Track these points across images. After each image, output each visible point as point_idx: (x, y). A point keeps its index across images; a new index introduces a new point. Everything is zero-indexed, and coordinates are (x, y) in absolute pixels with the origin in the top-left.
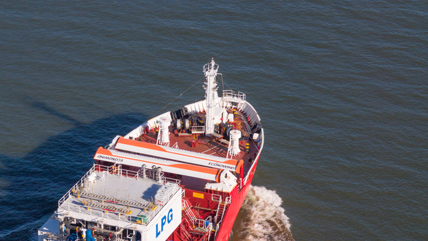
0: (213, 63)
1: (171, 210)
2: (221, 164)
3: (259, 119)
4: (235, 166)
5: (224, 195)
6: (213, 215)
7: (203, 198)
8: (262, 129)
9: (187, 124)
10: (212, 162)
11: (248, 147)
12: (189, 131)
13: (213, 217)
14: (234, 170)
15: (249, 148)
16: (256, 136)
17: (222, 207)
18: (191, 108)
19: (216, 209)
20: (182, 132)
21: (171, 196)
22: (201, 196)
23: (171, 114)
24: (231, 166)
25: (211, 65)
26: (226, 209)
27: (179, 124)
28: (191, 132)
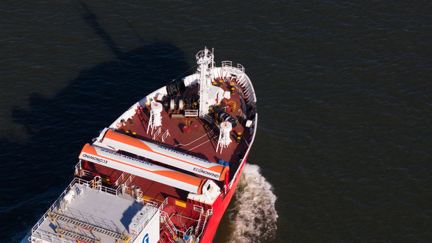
0: (206, 51)
1: (147, 235)
2: (206, 170)
3: (255, 100)
4: (219, 174)
5: (206, 207)
6: (195, 225)
7: (185, 206)
8: (257, 114)
9: (181, 105)
10: (197, 167)
11: (239, 138)
12: (182, 112)
13: (194, 228)
14: (218, 179)
15: (241, 138)
16: (249, 124)
17: (203, 218)
18: (188, 81)
19: (198, 219)
20: (176, 114)
21: (147, 223)
22: (184, 205)
23: (167, 89)
24: (215, 173)
25: (204, 53)
26: (207, 221)
27: (172, 105)
28: (184, 114)
